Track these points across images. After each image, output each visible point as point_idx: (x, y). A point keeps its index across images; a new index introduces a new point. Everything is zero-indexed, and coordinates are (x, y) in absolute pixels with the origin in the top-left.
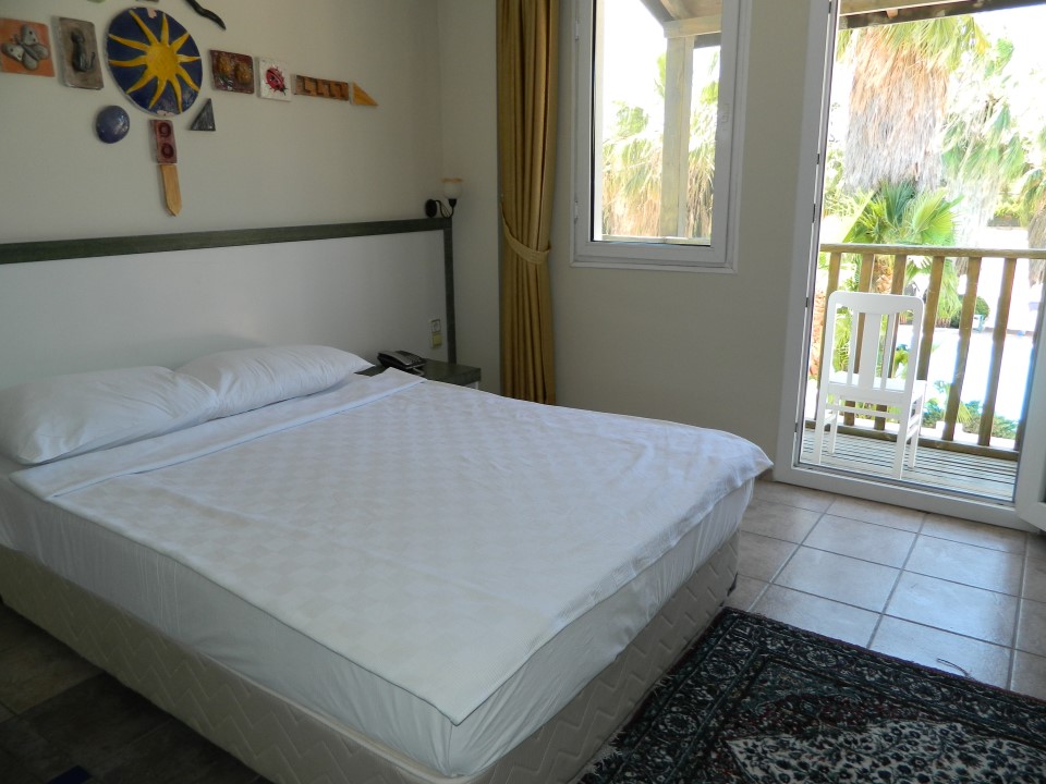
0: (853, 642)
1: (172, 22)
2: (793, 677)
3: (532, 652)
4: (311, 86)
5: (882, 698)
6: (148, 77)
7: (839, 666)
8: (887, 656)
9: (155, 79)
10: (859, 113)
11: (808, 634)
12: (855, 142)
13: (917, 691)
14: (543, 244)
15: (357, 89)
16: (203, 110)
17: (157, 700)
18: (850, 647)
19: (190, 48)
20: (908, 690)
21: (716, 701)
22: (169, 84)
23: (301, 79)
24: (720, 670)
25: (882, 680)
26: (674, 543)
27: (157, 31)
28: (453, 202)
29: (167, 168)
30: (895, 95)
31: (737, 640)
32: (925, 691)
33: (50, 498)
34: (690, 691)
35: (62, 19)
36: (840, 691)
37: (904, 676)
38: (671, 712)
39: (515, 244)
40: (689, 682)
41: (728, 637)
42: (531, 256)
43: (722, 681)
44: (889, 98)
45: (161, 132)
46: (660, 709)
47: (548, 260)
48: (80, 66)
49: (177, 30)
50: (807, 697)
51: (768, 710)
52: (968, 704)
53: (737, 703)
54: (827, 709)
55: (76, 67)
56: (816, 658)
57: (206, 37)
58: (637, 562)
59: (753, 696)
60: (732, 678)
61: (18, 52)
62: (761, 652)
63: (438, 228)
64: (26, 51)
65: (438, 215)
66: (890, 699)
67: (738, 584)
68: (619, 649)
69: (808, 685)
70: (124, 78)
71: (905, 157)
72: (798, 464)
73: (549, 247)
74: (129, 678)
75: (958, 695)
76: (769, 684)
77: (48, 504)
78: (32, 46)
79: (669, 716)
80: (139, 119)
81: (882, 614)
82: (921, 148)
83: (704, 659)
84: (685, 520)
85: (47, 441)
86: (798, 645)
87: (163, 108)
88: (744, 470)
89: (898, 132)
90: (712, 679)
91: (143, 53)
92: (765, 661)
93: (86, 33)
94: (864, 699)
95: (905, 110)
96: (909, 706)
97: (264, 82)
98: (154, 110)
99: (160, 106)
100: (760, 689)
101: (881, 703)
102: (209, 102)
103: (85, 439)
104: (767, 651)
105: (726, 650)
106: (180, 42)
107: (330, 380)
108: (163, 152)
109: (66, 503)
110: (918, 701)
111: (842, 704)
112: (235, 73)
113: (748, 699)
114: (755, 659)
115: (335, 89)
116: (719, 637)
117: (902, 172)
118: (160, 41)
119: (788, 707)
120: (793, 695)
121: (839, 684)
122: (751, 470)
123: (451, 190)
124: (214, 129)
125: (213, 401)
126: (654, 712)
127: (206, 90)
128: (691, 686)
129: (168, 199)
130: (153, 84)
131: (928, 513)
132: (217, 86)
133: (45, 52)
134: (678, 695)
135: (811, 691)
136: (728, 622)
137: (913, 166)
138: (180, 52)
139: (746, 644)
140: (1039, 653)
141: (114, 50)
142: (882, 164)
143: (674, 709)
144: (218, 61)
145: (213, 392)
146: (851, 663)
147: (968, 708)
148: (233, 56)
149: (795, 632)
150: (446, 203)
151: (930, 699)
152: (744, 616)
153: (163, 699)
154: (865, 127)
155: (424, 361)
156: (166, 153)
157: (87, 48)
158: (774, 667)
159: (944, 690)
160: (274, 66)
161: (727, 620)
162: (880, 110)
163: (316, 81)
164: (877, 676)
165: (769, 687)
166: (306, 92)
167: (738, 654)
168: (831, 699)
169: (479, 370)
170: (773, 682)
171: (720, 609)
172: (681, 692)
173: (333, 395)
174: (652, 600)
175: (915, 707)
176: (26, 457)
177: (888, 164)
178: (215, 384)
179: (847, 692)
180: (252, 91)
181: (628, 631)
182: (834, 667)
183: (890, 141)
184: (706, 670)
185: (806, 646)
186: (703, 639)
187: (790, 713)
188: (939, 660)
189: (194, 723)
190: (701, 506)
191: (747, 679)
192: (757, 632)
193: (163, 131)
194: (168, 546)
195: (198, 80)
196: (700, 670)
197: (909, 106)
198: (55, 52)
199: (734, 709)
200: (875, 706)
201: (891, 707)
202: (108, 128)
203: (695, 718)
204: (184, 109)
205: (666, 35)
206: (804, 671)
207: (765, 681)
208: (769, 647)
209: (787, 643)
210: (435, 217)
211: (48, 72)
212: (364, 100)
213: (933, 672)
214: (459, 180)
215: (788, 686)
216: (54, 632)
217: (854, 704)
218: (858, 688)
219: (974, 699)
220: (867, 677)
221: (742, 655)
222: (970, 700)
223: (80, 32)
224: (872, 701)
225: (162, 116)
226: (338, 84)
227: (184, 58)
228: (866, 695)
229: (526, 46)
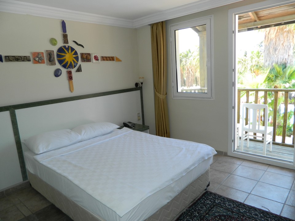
0: (240, 201)
1: (71, 48)
2: (221, 210)
3: (141, 201)
4: (104, 59)
5: (243, 216)
6: (66, 61)
7: (234, 207)
8: (248, 205)
9: (68, 61)
10: (267, 45)
11: (227, 199)
12: (266, 53)
13: (254, 215)
14: (165, 93)
15: (117, 58)
16: (79, 67)
17: (63, 211)
18: (238, 202)
19: (76, 53)
20: (251, 214)
21: (199, 216)
22: (71, 62)
23: (102, 57)
24: (202, 208)
25: (245, 211)
26: (184, 174)
27: (68, 51)
28: (142, 83)
29: (70, 82)
30: (278, 40)
31: (208, 200)
32: (256, 215)
33: (41, 162)
34: (193, 213)
35: (47, 51)
36: (232, 214)
37: (251, 211)
38: (187, 218)
39: (158, 94)
40: (193, 210)
41: (206, 199)
42: (161, 97)
43: (202, 210)
44: (276, 41)
45: (69, 73)
46: (184, 217)
47: (166, 98)
48: (51, 61)
49: (73, 49)
50: (223, 216)
51: (212, 218)
52: (267, 219)
53: (204, 216)
54: (228, 219)
55: (50, 61)
56: (228, 205)
57: (79, 50)
58: (172, 179)
59: (209, 215)
60: (205, 210)
61: (37, 59)
62: (213, 203)
63: (139, 90)
64: (39, 59)
65: (138, 86)
66: (246, 217)
67: (210, 184)
68: (168, 201)
69: (224, 212)
70: (60, 62)
71: (282, 57)
72: (234, 151)
73: (166, 94)
74: (58, 205)
75: (265, 216)
76: (214, 211)
77: (41, 164)
78: (40, 57)
79: (186, 219)
80: (64, 71)
81: (250, 194)
82: (287, 54)
83: (198, 204)
84: (188, 168)
85: (41, 148)
86: (224, 201)
87: (69, 68)
88: (208, 155)
89: (279, 50)
90: (199, 210)
91: (65, 56)
92: (214, 206)
93: (52, 53)
94: (239, 216)
95: (281, 43)
96: (250, 219)
97: (93, 59)
98: (67, 68)
99: (69, 67)
100: (211, 213)
101: (243, 217)
102: (80, 65)
103: (50, 148)
104: (215, 203)
105: (204, 202)
106: (73, 52)
107: (109, 131)
108: (69, 78)
109: (44, 163)
110: (253, 217)
111: (232, 217)
112: (86, 58)
113: (207, 215)
114: (212, 205)
115: (111, 59)
116: (203, 199)
117: (281, 61)
118: (69, 53)
119: (217, 218)
120: (220, 215)
121: (233, 212)
122: (210, 155)
123: (141, 80)
124: (81, 71)
125: (80, 137)
126: (182, 218)
127: (80, 62)
128: (193, 211)
129: (71, 89)
130: (67, 63)
131: (270, 165)
132: (82, 61)
133: (43, 58)
134: (189, 214)
135: (225, 214)
136: (206, 195)
137: (285, 59)
138: (73, 55)
139: (210, 201)
140: (291, 205)
141: (58, 56)
142: (275, 59)
143: (187, 217)
144: (82, 56)
145: (80, 135)
146: (237, 207)
147: (267, 220)
148: (86, 54)
149: (224, 198)
150: (140, 84)
151: (257, 217)
152: (211, 193)
153: (64, 211)
154: (269, 49)
155: (134, 124)
156: (70, 78)
157: (52, 56)
158: (216, 207)
159: (261, 215)
160: (96, 55)
161: (207, 194)
162: (273, 44)
163: (106, 57)
164: (244, 210)
165: (214, 212)
166: (104, 60)
167: (207, 203)
168: (230, 216)
169: (149, 126)
170: (215, 211)
171: (205, 191)
172: (190, 213)
173: (109, 135)
174: (178, 189)
175: (252, 219)
176: (37, 152)
177: (277, 59)
178: (80, 134)
179: (234, 214)
180: (91, 62)
181: (170, 197)
182: (232, 208)
183: (277, 53)
184: (198, 207)
185: (226, 202)
186: (199, 199)
187: (218, 219)
188: (262, 207)
189: (71, 217)
190: (193, 164)
191: (208, 210)
192: (214, 198)
193: (70, 73)
194: (65, 174)
195: (78, 61)
196: (196, 207)
197: (282, 42)
198: (45, 58)
199: (203, 218)
200: (241, 218)
201: (246, 219)
202: (57, 74)
203: (192, 220)
204: (74, 67)
205: (199, 36)
206: (224, 208)
207: (213, 211)
208: (216, 202)
209: (221, 201)
210: (138, 87)
211: (44, 63)
212: (118, 60)
213: (259, 210)
214: (143, 78)
215: (219, 212)
216: (42, 193)
217: (236, 218)
218: (237, 213)
219: (269, 217)
220: (241, 211)
221: (208, 204)
222: (268, 218)
223: (51, 53)
224: (241, 217)
225: (69, 70)
226: (112, 57)
227: (74, 56)
228: (239, 215)
229: (158, 45)
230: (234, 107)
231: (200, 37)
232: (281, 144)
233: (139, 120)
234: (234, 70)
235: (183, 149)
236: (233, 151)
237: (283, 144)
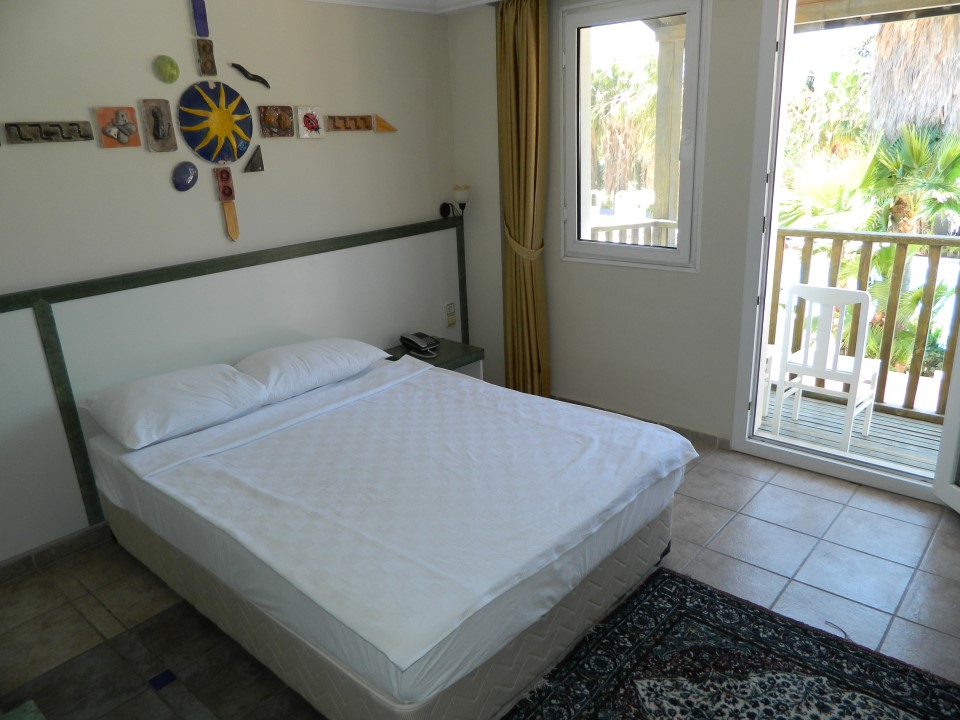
0: (759, 602)
1: (227, 88)
2: (700, 631)
3: (464, 619)
4: (338, 123)
5: (768, 652)
6: (211, 136)
7: (741, 623)
8: (783, 617)
9: (216, 137)
10: (885, 58)
11: (722, 594)
12: (880, 88)
13: (799, 648)
14: (537, 242)
15: (379, 120)
16: (254, 155)
17: (221, 625)
18: (754, 607)
19: (243, 107)
20: (792, 647)
21: (633, 647)
22: (227, 140)
23: (332, 119)
24: (643, 622)
25: (773, 637)
26: (595, 530)
27: (216, 100)
28: (462, 206)
29: (227, 205)
30: (922, 40)
31: (663, 597)
32: (806, 649)
33: (146, 478)
34: (615, 639)
35: (145, 101)
36: (735, 645)
37: (793, 636)
38: (596, 654)
39: (515, 246)
40: (616, 631)
41: (656, 594)
42: (527, 254)
43: (642, 631)
44: (916, 44)
45: (222, 177)
46: (588, 651)
47: (543, 257)
48: (159, 136)
49: (231, 94)
50: (708, 649)
51: (673, 657)
52: (838, 661)
53: (650, 650)
54: (721, 658)
55: (157, 137)
56: (723, 615)
57: (254, 97)
58: (559, 548)
59: (664, 645)
60: (650, 629)
61: (114, 132)
62: (680, 608)
63: (452, 227)
64: (120, 130)
65: (451, 215)
66: (775, 654)
67: (672, 548)
68: (544, 612)
69: (710, 638)
70: (192, 139)
71: (931, 101)
72: (752, 436)
73: (542, 245)
74: (204, 608)
75: (832, 654)
76: (679, 635)
77: (144, 482)
78: (124, 125)
79: (594, 658)
80: (205, 169)
81: (791, 579)
82: (948, 92)
83: (632, 611)
84: (607, 510)
85: (143, 432)
86: (711, 604)
87: (223, 159)
88: (671, 462)
89: (924, 77)
90: (635, 629)
91: (206, 118)
92: (681, 616)
93: (162, 108)
94: (753, 652)
95: (932, 54)
96: (787, 660)
97: (302, 125)
98: (216, 161)
99: (221, 157)
100: (671, 640)
101: (766, 656)
102: (258, 148)
103: (171, 428)
104: (685, 607)
105: (652, 604)
106: (234, 105)
107: (356, 369)
108: (224, 193)
109: (157, 482)
110: (797, 656)
111: (734, 656)
112: (278, 122)
113: (659, 648)
114: (674, 614)
115: (360, 123)
116: (649, 593)
117: (927, 116)
118: (218, 106)
119: (689, 656)
120: (696, 646)
121: (736, 638)
122: (678, 461)
123: (460, 196)
124: (263, 169)
125: (264, 393)
126: (583, 654)
127: (256, 139)
128: (616, 634)
129: (229, 230)
130: (215, 141)
131: (860, 485)
132: (264, 135)
133: (134, 129)
134: (604, 641)
135: (712, 643)
136: (659, 581)
137: (939, 110)
138: (234, 113)
139: (670, 601)
140: (915, 620)
141: (185, 118)
142: (907, 109)
143: (599, 652)
144: (265, 115)
145: (263, 387)
146: (752, 621)
147: (837, 665)
148: (276, 108)
149: (712, 593)
150: (457, 207)
151: (808, 655)
152: (673, 575)
153: (225, 625)
154: (890, 72)
155: (437, 341)
156: (226, 193)
157: (165, 121)
158: (687, 621)
159: (822, 648)
160: (309, 111)
161: (660, 578)
162: (906, 55)
163: (343, 118)
164: (770, 634)
165: (679, 638)
166: (337, 128)
167: (661, 609)
168: (726, 651)
169: (483, 350)
170: (683, 634)
171: (656, 569)
172: (607, 638)
173: (358, 381)
174: (573, 574)
175: (793, 662)
176: (129, 445)
177: (913, 108)
178: (265, 381)
179: (741, 646)
180: (292, 134)
181: (551, 598)
182: (737, 623)
183: (915, 86)
184: (631, 621)
185: (717, 604)
186: (635, 595)
187: (690, 660)
188: (827, 623)
189: (245, 645)
190: (624, 497)
191: (663, 630)
192: (681, 591)
193: (224, 176)
195: (249, 133)
196: (627, 621)
197: (936, 50)
198: (141, 127)
199: (646, 655)
200: (760, 659)
201: (774, 660)
202: (182, 179)
203: (614, 660)
204: (239, 157)
205: (658, 39)
206: (711, 626)
207: (677, 633)
208: (688, 604)
209: (703, 601)
210: (449, 217)
211: (136, 143)
212: (385, 127)
213: (817, 632)
214: (467, 188)
215: (693, 638)
217: (744, 656)
218: (751, 642)
219: (845, 658)
220: (761, 634)
221: (663, 610)
222: (841, 658)
223: (159, 109)
224: (759, 654)
225: (222, 165)
226: (363, 118)
227: (238, 117)
228: (755, 649)
229: (520, 77)
230: (761, 301)
231: (663, 44)
232: (899, 410)
233: (451, 325)
234: (770, 178)
235: (592, 440)
236: (749, 437)
237: (907, 412)
